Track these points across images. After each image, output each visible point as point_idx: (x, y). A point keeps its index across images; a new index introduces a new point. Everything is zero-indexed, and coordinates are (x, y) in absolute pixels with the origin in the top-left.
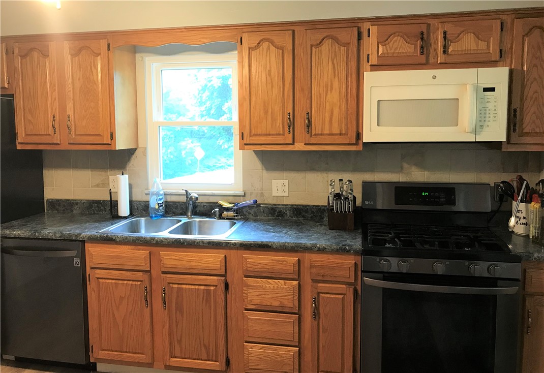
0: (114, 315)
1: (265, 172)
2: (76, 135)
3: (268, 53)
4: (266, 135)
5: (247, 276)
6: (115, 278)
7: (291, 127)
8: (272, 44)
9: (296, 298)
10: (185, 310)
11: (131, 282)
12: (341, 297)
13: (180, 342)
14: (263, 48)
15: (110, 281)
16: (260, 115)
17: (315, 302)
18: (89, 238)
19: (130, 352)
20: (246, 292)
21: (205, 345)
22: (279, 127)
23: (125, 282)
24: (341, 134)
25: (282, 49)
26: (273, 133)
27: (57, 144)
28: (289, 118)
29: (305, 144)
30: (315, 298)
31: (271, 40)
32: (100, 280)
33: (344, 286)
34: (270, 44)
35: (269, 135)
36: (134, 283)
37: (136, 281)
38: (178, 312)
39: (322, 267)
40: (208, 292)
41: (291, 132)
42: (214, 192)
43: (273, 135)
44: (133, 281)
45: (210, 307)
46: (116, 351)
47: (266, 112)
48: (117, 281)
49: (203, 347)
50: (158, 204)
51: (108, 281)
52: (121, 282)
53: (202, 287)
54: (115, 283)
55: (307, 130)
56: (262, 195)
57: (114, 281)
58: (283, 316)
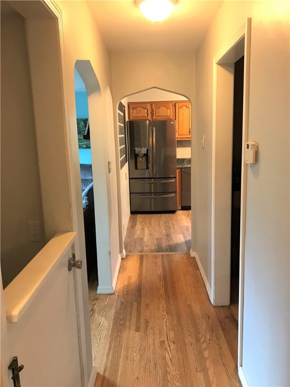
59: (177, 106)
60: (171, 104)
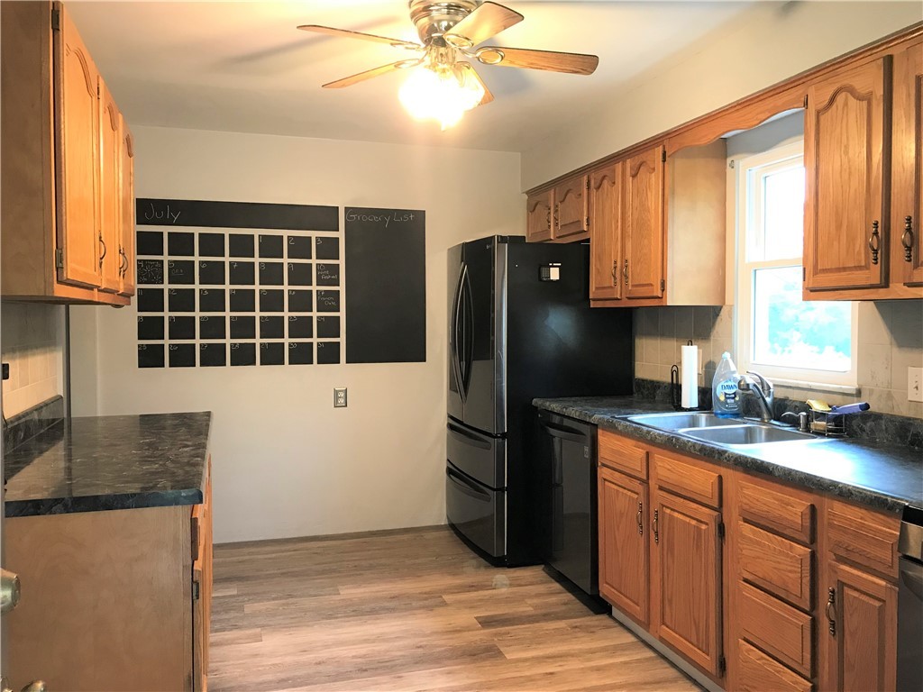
0: (615, 537)
2: (632, 286)
3: (845, 112)
4: (839, 270)
5: (746, 521)
6: (617, 483)
7: (879, 252)
8: (852, 94)
9: (807, 580)
10: (676, 552)
11: (629, 493)
12: (877, 604)
13: (670, 602)
14: (837, 107)
16: (829, 233)
17: (833, 599)
19: (626, 598)
20: (741, 546)
22: (859, 253)
23: (625, 491)
25: (867, 98)
26: (850, 265)
27: (617, 299)
28: (876, 233)
29: (905, 284)
30: (833, 592)
31: (851, 86)
32: (606, 483)
33: (883, 583)
34: (849, 95)
35: (844, 269)
36: (632, 495)
37: (634, 493)
39: (844, 530)
40: (699, 529)
41: (879, 260)
42: (811, 383)
43: (850, 269)
44: (631, 491)
45: (701, 557)
46: (616, 590)
47: (839, 227)
49: (693, 623)
50: (726, 394)
51: (612, 486)
52: (621, 490)
53: (693, 523)
54: (617, 490)
55: (906, 253)
56: (890, 396)
57: (615, 487)
58: (789, 610)
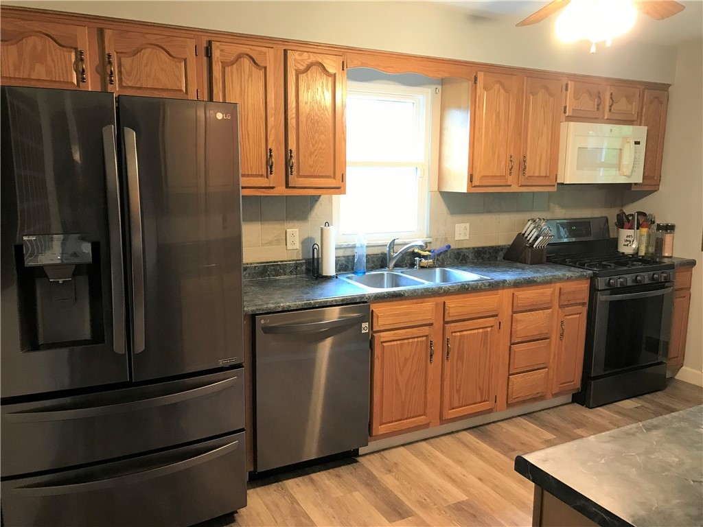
0: (397, 381)
1: (449, 216)
2: (300, 176)
3: (499, 95)
4: (493, 176)
6: (399, 338)
7: (513, 169)
8: (501, 86)
10: (465, 356)
11: (416, 340)
12: (578, 316)
13: (458, 391)
14: (494, 90)
15: (395, 343)
16: (489, 157)
17: (563, 325)
18: (375, 297)
19: (409, 418)
20: (515, 327)
21: (480, 388)
22: (503, 168)
23: (411, 340)
24: (546, 176)
25: (508, 92)
26: (498, 175)
27: (272, 188)
28: (512, 161)
29: (520, 186)
30: (563, 321)
31: (501, 82)
32: (385, 344)
33: (581, 306)
36: (419, 339)
37: (420, 337)
38: (459, 362)
39: (569, 293)
40: (487, 333)
41: (512, 174)
44: (418, 337)
46: (396, 421)
48: (402, 342)
49: (478, 390)
51: (393, 343)
52: (406, 341)
53: (481, 330)
54: (401, 344)
55: (524, 172)
56: (446, 240)
57: (399, 342)
59: (216, 54)
60: (191, 44)
